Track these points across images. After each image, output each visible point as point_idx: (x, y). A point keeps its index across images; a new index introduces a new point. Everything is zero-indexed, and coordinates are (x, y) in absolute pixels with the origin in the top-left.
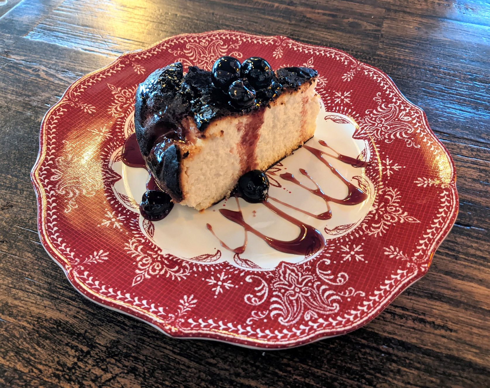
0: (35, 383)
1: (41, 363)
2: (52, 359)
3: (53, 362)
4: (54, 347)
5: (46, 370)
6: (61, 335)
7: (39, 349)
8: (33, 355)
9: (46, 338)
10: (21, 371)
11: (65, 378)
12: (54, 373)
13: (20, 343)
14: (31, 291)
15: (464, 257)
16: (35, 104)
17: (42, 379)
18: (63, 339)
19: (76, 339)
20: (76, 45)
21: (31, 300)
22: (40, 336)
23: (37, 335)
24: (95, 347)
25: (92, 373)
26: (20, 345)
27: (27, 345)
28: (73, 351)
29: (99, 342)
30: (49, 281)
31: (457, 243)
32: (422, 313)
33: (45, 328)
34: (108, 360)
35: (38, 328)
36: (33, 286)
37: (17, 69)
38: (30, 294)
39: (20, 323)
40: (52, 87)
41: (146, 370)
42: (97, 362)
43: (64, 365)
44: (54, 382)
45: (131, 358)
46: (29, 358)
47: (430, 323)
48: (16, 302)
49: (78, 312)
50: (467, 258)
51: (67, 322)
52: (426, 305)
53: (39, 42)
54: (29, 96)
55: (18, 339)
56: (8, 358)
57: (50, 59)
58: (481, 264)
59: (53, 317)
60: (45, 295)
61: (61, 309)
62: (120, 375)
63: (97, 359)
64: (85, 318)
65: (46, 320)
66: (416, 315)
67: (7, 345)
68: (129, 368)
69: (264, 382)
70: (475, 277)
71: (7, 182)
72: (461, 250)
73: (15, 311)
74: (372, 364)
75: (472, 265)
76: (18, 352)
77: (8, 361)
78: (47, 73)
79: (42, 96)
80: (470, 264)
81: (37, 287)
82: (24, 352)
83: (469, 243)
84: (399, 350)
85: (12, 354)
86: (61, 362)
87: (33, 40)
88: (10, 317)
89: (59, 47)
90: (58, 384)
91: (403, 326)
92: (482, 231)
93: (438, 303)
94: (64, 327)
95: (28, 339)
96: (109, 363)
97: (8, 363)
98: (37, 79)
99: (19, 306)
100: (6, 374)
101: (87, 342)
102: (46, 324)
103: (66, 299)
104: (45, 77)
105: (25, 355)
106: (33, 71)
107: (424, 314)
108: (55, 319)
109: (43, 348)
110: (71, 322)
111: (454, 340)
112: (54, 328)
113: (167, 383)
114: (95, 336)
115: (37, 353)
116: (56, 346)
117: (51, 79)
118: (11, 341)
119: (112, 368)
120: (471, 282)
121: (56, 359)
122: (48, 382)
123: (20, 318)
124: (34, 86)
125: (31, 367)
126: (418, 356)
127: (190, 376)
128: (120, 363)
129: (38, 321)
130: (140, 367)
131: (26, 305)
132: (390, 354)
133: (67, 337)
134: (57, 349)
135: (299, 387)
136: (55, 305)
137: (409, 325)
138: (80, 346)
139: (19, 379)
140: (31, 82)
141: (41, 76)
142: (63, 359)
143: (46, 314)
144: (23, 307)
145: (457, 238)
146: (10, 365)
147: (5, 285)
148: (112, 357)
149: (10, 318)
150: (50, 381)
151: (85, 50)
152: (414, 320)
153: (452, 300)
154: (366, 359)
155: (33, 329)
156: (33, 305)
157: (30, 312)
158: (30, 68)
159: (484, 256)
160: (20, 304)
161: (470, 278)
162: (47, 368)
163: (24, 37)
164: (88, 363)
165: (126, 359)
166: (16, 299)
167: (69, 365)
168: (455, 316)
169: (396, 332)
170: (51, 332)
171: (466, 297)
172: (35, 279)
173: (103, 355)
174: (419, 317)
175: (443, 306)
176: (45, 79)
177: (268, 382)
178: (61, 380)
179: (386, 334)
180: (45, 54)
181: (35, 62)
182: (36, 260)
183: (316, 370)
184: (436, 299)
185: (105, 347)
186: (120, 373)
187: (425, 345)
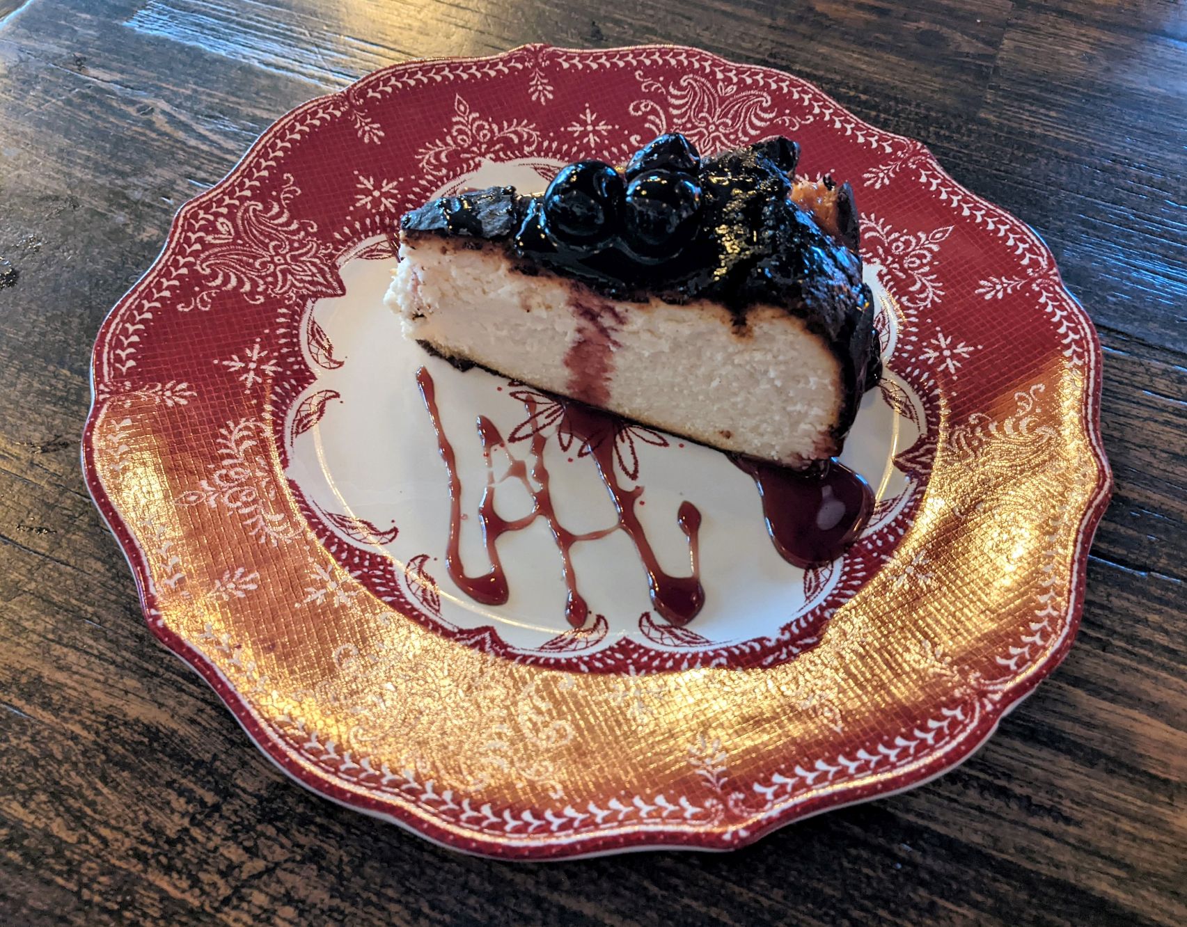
0: (90, 869)
1: (106, 824)
2: (132, 815)
3: (134, 824)
4: (140, 788)
5: (117, 840)
6: (158, 761)
7: (105, 791)
8: (91, 804)
9: (123, 765)
10: (60, 839)
11: (158, 862)
12: (135, 849)
13: (62, 771)
14: (95, 652)
15: (1122, 644)
16: (137, 195)
17: (108, 861)
18: (160, 773)
19: (190, 772)
20: (247, 51)
21: (94, 675)
22: (109, 760)
23: (103, 757)
24: (232, 796)
25: (222, 855)
26: (62, 778)
27: (79, 780)
28: (182, 800)
29: (242, 785)
30: (140, 633)
31: (1110, 609)
32: (1004, 774)
33: (123, 742)
34: (259, 827)
35: (106, 741)
36: (103, 641)
37: (101, 104)
38: (93, 659)
39: (66, 726)
40: (181, 155)
41: (346, 859)
42: (235, 831)
43: (158, 832)
44: (133, 870)
45: (313, 828)
46: (80, 810)
47: (1019, 798)
48: (61, 677)
49: (202, 711)
50: (1130, 647)
51: (174, 732)
52: (1014, 755)
53: (157, 38)
54: (123, 175)
55: (60, 763)
56: (33, 805)
57: (182, 84)
58: (1163, 667)
59: (142, 718)
60: (127, 664)
61: (161, 701)
62: (285, 866)
63: (235, 823)
64: (215, 725)
65: (126, 723)
66: (989, 778)
67: (33, 777)
68: (306, 849)
69: (613, 907)
70: (1144, 697)
71: (60, 386)
72: (1119, 629)
73: (56, 697)
74: (869, 885)
75: (1141, 667)
76: (57, 796)
77: (33, 812)
78: (172, 119)
79: (155, 177)
80: (1134, 664)
81: (110, 645)
82: (70, 795)
83: (1140, 613)
84: (936, 856)
85: (43, 797)
86: (153, 826)
87: (143, 31)
88: (44, 709)
89: (206, 53)
90: (143, 875)
91: (955, 801)
92: (1175, 584)
93: (1046, 753)
94: (165, 745)
95: (81, 765)
96: (263, 834)
97: (32, 818)
98: (148, 132)
99: (66, 685)
100: (25, 842)
101: (217, 782)
102: (126, 734)
103: (175, 677)
104: (168, 128)
105: (71, 801)
106: (138, 111)
107: (1009, 777)
108: (146, 722)
109: (115, 788)
110: (181, 733)
111: (1073, 846)
112: (142, 743)
113: (390, 892)
114: (234, 771)
115: (99, 799)
116: (144, 787)
117: (181, 135)
118: (43, 767)
119: (269, 847)
120: (1131, 707)
121: (143, 818)
122: (120, 868)
123: (66, 714)
124: (138, 151)
125: (83, 831)
126: (983, 876)
127: (444, 881)
128: (287, 837)
129: (106, 724)
130: (332, 850)
131: (82, 684)
132: (915, 866)
133: (172, 766)
134: (145, 794)
135: (693, 925)
136: (149, 690)
137: (968, 800)
138: (200, 791)
139: (52, 856)
140: (133, 139)
141: (157, 125)
142: (158, 818)
143: (126, 709)
144: (75, 689)
145: (1112, 598)
146: (37, 823)
147: (39, 635)
148: (270, 822)
149: (44, 714)
150: (125, 866)
151: (268, 64)
152: (984, 788)
153: (1079, 747)
154: (859, 872)
155: (95, 743)
156: (98, 685)
157: (92, 703)
158: (133, 103)
159: (1171, 646)
160: (69, 682)
161: (1131, 698)
162: (119, 837)
163: (125, 23)
164: (215, 833)
165: (302, 830)
166: (60, 668)
167: (171, 832)
168: (1081, 787)
169: (937, 814)
170: (135, 753)
171: (1114, 744)
172: (108, 625)
173: (248, 815)
174: (997, 782)
175: (1056, 759)
176: (166, 134)
177: (623, 909)
178: (149, 865)
179: (911, 818)
180: (171, 70)
181: (145, 89)
182: (113, 579)
183: (737, 889)
184: (1040, 742)
185: (256, 796)
186: (286, 861)
187: (1002, 851)
